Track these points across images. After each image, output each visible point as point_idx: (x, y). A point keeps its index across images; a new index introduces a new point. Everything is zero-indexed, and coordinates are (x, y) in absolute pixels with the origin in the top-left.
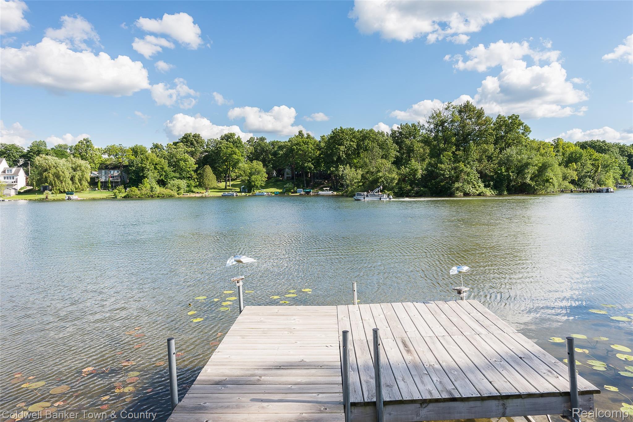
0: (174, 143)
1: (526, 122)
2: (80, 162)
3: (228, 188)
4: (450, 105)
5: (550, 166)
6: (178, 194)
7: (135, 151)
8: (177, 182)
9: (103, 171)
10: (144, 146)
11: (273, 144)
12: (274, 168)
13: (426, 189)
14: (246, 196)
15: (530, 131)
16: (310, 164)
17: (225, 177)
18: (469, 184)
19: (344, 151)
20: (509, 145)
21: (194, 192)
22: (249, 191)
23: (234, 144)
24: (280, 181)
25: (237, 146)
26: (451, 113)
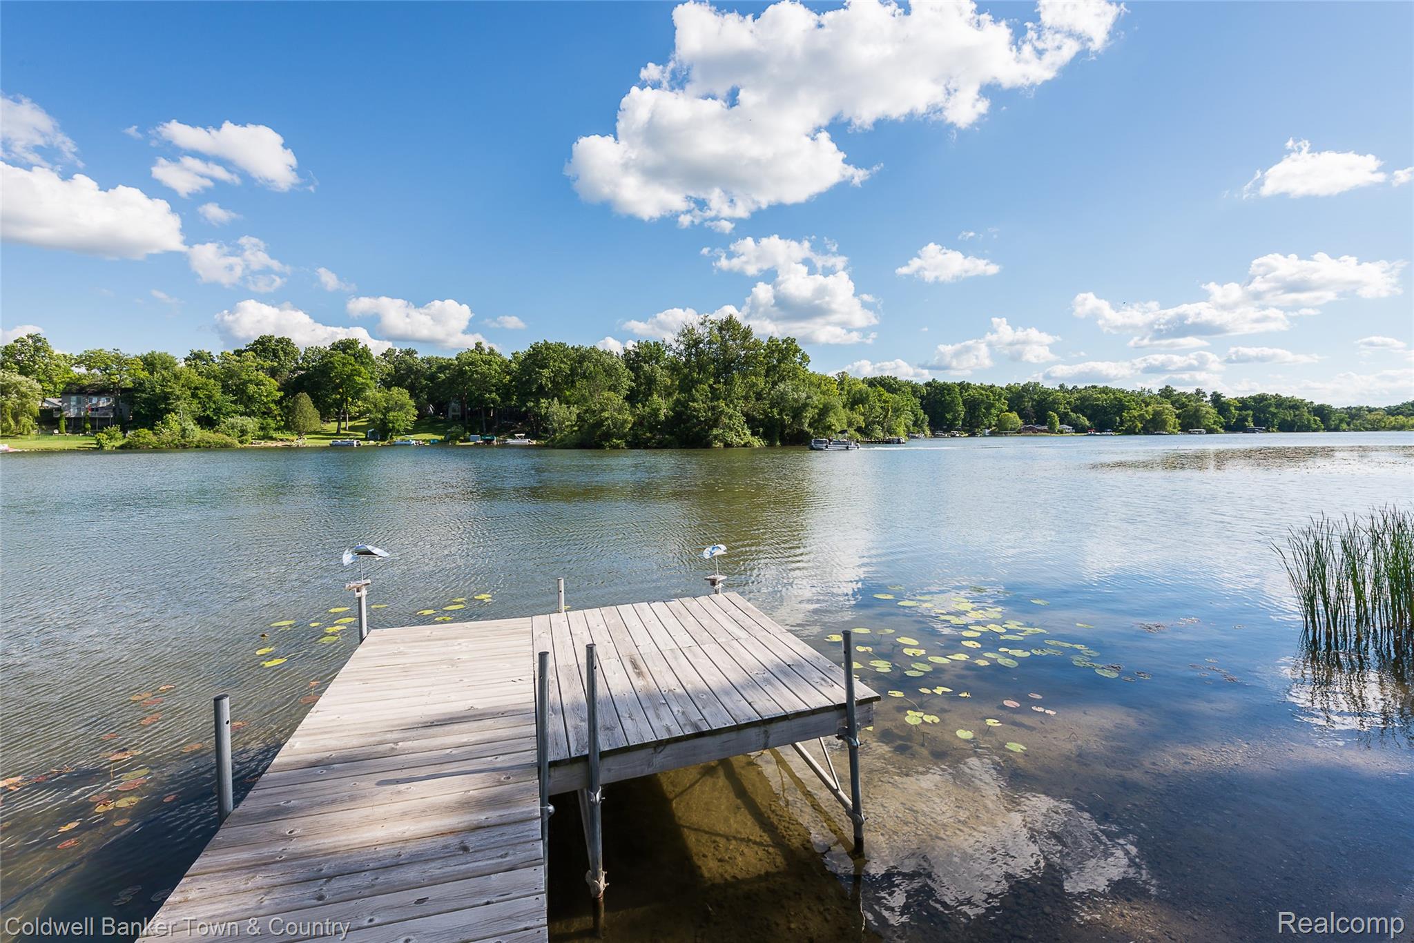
1: (804, 349)
2: (18, 378)
3: (342, 432)
4: (707, 319)
5: (833, 408)
6: (241, 442)
7: (151, 362)
8: (238, 420)
9: (74, 398)
10: (169, 353)
11: (429, 361)
12: (430, 400)
13: (673, 437)
14: (376, 446)
15: (809, 361)
16: (494, 395)
17: (337, 413)
18: (732, 431)
19: (550, 378)
20: (783, 379)
21: (275, 439)
22: (383, 439)
23: (356, 358)
24: (441, 421)
25: (362, 363)
26: (708, 330)
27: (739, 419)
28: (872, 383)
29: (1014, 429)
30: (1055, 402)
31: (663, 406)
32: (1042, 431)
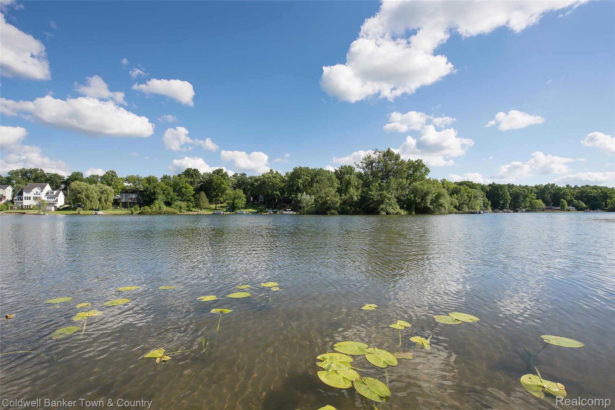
0: (178, 175)
1: (427, 166)
2: (107, 187)
3: (217, 208)
4: (377, 151)
5: (443, 195)
6: (180, 212)
7: (149, 180)
8: (179, 203)
9: (124, 195)
10: (156, 176)
11: (251, 178)
12: (251, 195)
13: (360, 209)
14: (230, 214)
15: (430, 171)
16: (278, 192)
17: (216, 201)
18: (390, 206)
19: (302, 183)
20: (415, 180)
21: (192, 211)
22: (233, 211)
23: (222, 177)
24: (256, 204)
25: (225, 179)
26: (378, 156)
27: (394, 201)
28: (461, 184)
29: (540, 209)
30: (565, 194)
31: (355, 194)
32: (556, 210)
